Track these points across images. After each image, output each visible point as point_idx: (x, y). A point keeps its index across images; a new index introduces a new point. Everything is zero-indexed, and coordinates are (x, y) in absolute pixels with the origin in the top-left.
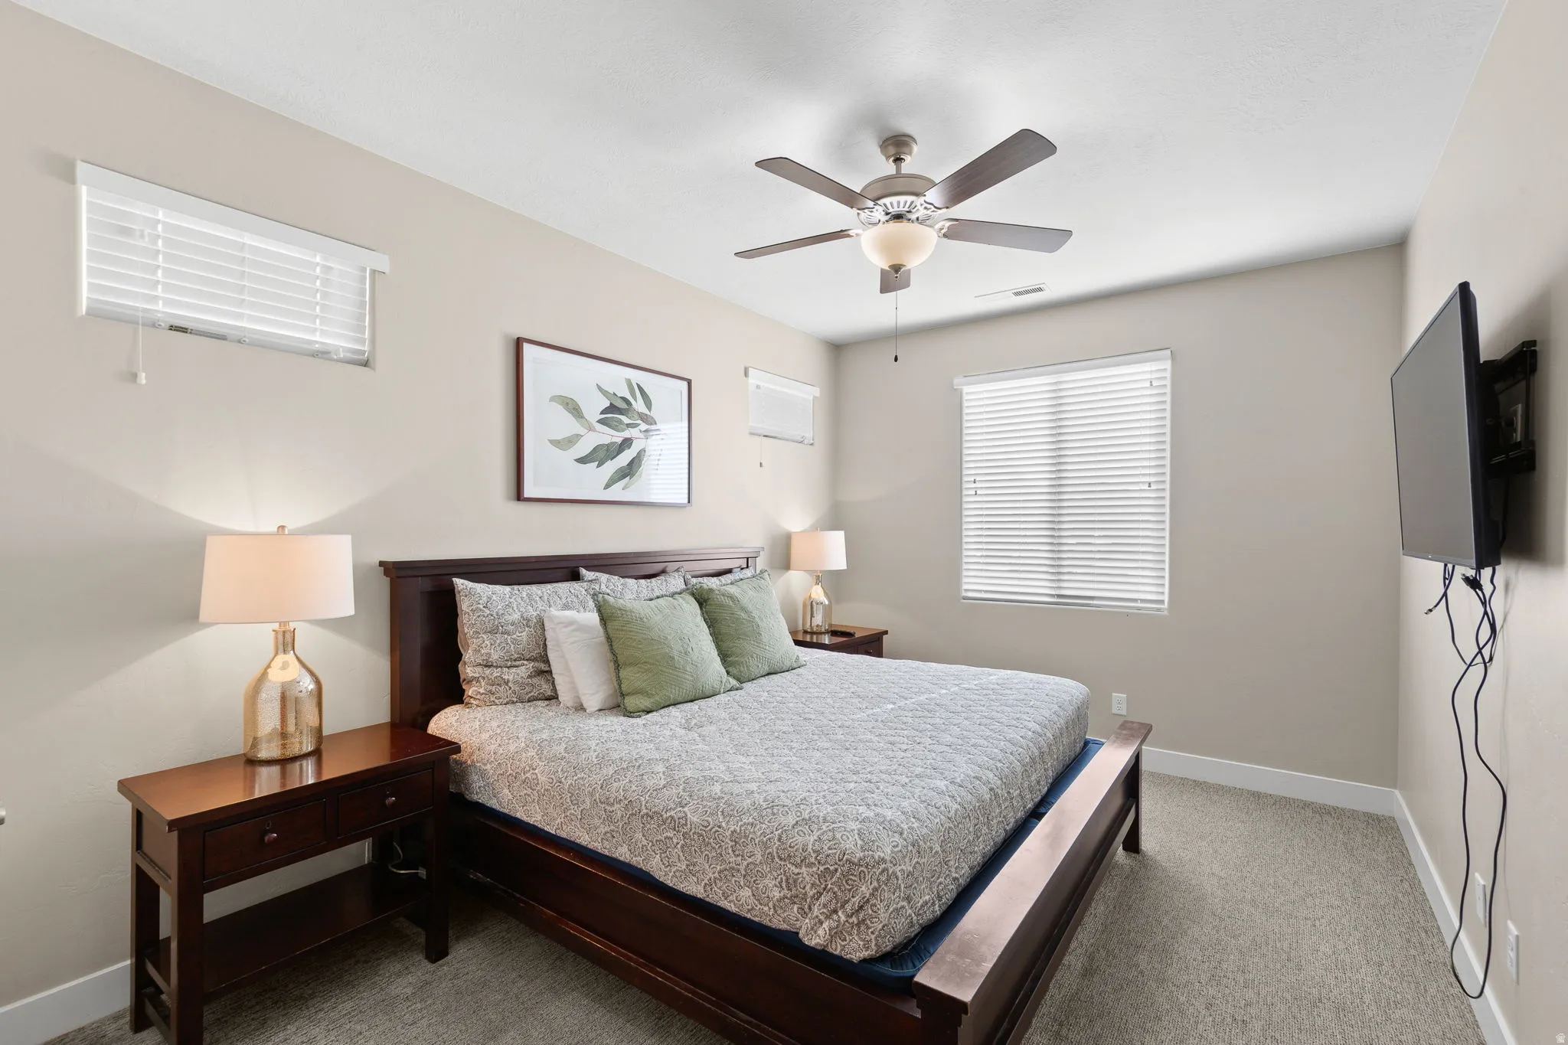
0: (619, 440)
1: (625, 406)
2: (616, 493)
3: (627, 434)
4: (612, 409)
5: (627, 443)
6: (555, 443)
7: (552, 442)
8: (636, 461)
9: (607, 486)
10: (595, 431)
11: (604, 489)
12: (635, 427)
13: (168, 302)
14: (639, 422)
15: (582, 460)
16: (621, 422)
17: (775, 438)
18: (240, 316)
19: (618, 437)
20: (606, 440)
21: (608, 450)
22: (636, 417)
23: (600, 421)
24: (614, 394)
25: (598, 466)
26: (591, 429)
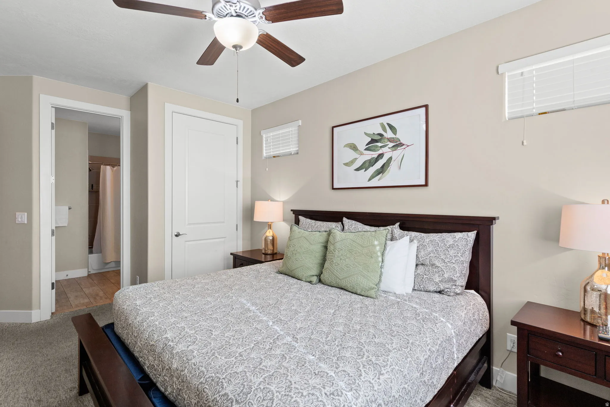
0: (376, 156)
1: (379, 137)
2: (375, 182)
3: (380, 152)
4: (373, 141)
5: (381, 156)
6: (346, 164)
7: (345, 164)
8: (385, 165)
9: (370, 180)
10: (363, 154)
11: (368, 181)
12: (386, 146)
13: (273, 152)
14: (388, 143)
15: (357, 170)
16: (377, 146)
17: (564, 110)
18: (279, 150)
19: (375, 155)
20: (368, 157)
21: (370, 162)
22: (386, 140)
23: (365, 150)
24: (374, 134)
25: (365, 171)
26: (362, 154)
